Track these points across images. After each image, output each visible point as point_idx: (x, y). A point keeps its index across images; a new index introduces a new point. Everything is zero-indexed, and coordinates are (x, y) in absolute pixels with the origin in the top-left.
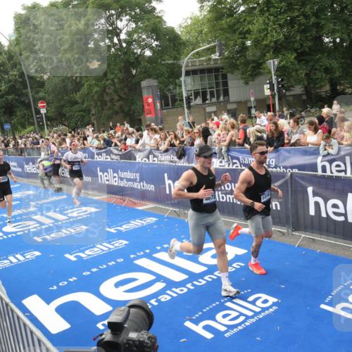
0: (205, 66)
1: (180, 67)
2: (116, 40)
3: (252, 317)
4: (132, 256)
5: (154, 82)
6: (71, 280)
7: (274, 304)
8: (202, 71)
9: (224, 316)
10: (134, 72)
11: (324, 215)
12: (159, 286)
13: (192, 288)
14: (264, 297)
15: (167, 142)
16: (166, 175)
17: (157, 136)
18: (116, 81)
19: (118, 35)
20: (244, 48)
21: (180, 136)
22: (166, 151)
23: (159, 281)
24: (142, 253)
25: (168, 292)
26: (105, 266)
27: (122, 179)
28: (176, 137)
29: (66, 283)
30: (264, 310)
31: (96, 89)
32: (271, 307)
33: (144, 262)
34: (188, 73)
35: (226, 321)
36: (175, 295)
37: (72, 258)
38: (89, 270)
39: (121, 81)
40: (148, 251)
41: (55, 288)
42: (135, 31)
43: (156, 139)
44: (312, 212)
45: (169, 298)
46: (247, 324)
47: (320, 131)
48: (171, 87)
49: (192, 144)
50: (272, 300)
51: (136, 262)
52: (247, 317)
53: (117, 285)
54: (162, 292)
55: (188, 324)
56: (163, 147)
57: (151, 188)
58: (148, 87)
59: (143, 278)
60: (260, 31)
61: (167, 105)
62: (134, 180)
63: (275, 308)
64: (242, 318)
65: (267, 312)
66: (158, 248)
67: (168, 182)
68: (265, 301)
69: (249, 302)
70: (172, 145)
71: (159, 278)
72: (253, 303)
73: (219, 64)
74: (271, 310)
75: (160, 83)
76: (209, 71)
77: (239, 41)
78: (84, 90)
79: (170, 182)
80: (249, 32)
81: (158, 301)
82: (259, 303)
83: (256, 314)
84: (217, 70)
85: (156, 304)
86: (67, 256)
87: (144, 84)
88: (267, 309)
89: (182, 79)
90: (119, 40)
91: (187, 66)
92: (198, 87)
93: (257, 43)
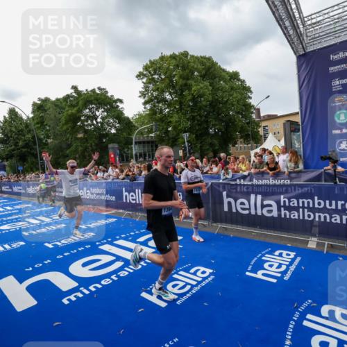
0: (146, 139)
1: (132, 139)
2: (94, 122)
3: (196, 285)
4: (97, 243)
5: (116, 146)
6: (46, 262)
7: (211, 274)
8: (144, 142)
9: (174, 286)
10: (104, 140)
11: (234, 210)
12: (119, 264)
13: (145, 265)
14: (202, 269)
15: (124, 173)
16: (124, 189)
17: (117, 170)
18: (93, 144)
19: (96, 119)
20: (167, 132)
21: (132, 170)
22: (124, 179)
23: (119, 261)
24: (105, 241)
25: (126, 269)
26: (75, 251)
27: (92, 194)
28: (130, 171)
29: (41, 265)
30: (204, 279)
31: (80, 148)
32: (209, 276)
33: (106, 247)
34: (136, 143)
35: (176, 290)
36: (132, 271)
37: (50, 246)
38: (62, 254)
39: (96, 145)
40: (109, 240)
41: (31, 269)
42: (106, 117)
43: (116, 172)
44: (226, 209)
45: (127, 273)
46: (194, 291)
47: (220, 165)
48: (126, 150)
49: (140, 175)
50: (209, 271)
51: (100, 247)
52: (193, 286)
53: (84, 265)
54: (121, 269)
55: (144, 295)
56: (121, 177)
57: (113, 198)
58: (113, 148)
59: (105, 259)
60: (176, 122)
61: (123, 160)
62: (102, 194)
63: (212, 277)
64: (188, 287)
65: (207, 281)
66: (118, 237)
67: (125, 194)
68: (204, 272)
69: (191, 273)
70: (127, 175)
71: (118, 258)
72: (195, 274)
73: (154, 139)
74: (210, 279)
75: (120, 146)
76: (148, 142)
77: (165, 127)
78: (73, 148)
79: (127, 193)
80: (170, 122)
81: (118, 276)
82: (199, 274)
83: (199, 283)
84: (152, 142)
85: (116, 279)
86: (46, 244)
87: (110, 146)
88: (207, 278)
89: (133, 146)
90: (96, 122)
91: (136, 139)
92: (141, 151)
93: (175, 128)
